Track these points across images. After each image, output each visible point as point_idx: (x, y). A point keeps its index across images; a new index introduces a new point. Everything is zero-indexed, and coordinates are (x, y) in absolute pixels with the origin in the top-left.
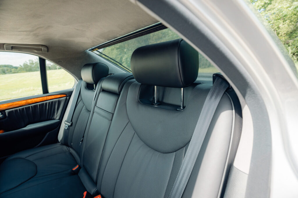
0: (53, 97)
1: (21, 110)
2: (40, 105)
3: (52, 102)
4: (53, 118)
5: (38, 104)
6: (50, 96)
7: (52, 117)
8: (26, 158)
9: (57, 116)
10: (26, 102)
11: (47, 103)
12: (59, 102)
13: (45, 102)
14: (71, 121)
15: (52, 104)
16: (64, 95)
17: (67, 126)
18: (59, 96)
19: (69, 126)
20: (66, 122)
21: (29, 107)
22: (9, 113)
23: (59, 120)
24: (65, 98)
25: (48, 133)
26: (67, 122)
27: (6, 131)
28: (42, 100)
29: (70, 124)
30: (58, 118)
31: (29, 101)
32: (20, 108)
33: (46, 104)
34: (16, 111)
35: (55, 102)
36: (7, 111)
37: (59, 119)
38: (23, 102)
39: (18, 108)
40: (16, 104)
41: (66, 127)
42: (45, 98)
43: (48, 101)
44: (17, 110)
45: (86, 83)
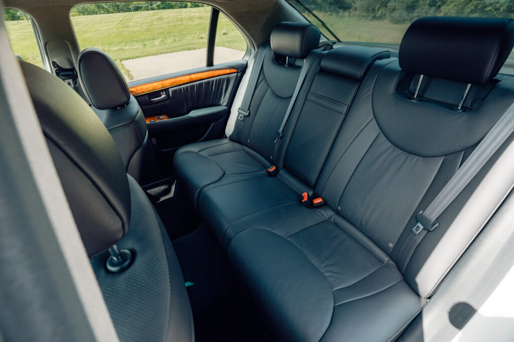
0: (221, 72)
1: (185, 89)
2: (205, 83)
3: (220, 80)
4: (219, 103)
5: (203, 81)
6: (217, 71)
7: (218, 101)
9: (224, 101)
10: (190, 78)
11: (214, 80)
12: (228, 80)
13: (211, 79)
14: (248, 110)
15: (219, 83)
16: (235, 71)
17: (242, 116)
18: (228, 71)
19: (244, 116)
20: (240, 111)
21: (194, 85)
22: (174, 92)
23: (226, 107)
24: (236, 74)
25: (213, 124)
27: (170, 117)
28: (208, 76)
29: (247, 114)
30: (225, 104)
31: (194, 77)
32: (183, 86)
33: (213, 82)
34: (180, 90)
35: (224, 80)
36: (170, 90)
38: (187, 78)
39: (182, 86)
40: (180, 81)
42: (211, 74)
43: (215, 78)
44: (181, 89)
45: (274, 53)
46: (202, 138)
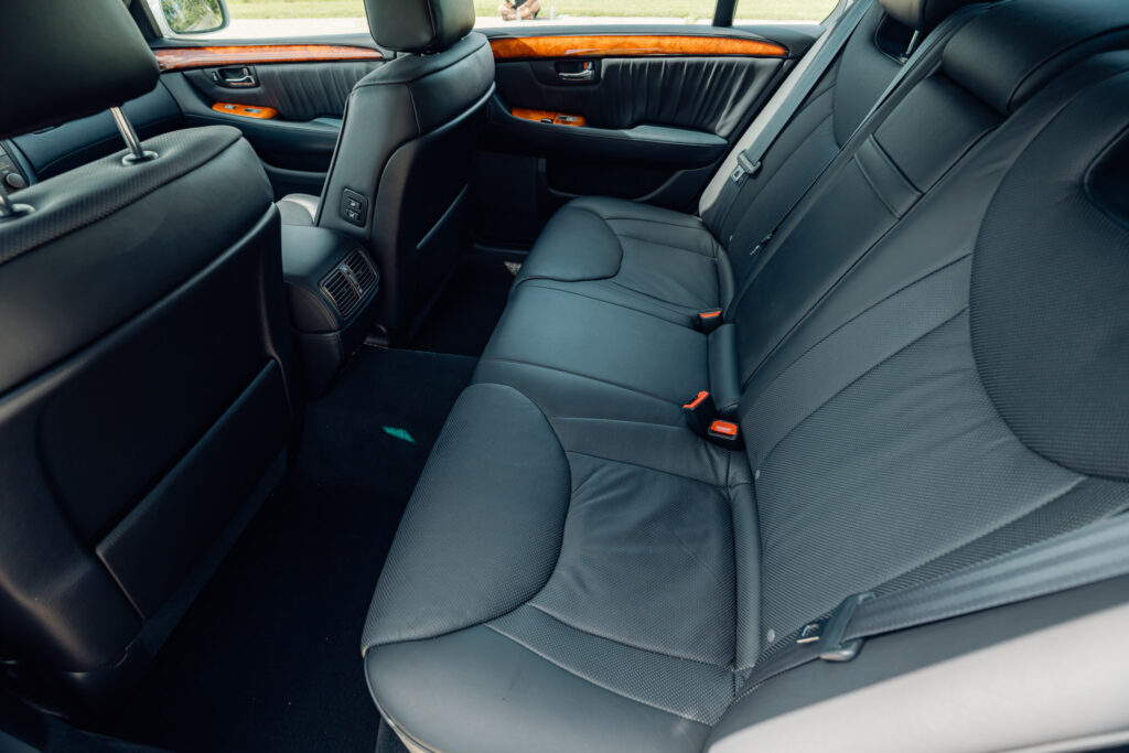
0: (738, 46)
1: (638, 67)
2: (690, 66)
3: (730, 66)
4: (710, 126)
5: (687, 59)
6: (730, 42)
7: (712, 120)
8: (608, 221)
9: (726, 124)
10: (658, 45)
11: (713, 64)
12: (752, 72)
13: (707, 59)
14: (761, 160)
15: (727, 72)
16: (778, 50)
17: (742, 172)
18: (759, 48)
19: (745, 174)
20: (743, 157)
21: (660, 64)
22: (612, 68)
23: (724, 142)
24: (780, 60)
25: (679, 173)
26: (746, 156)
27: (589, 123)
28: (701, 50)
29: (752, 169)
30: (725, 132)
31: (667, 42)
32: (636, 60)
33: (710, 66)
34: (626, 66)
35: (740, 68)
36: (605, 62)
37: (727, 138)
38: (649, 44)
39: (632, 60)
40: (631, 45)
41: (736, 174)
42: (712, 45)
43: (717, 60)
44: (628, 65)
45: (885, 13)
46: (645, 198)
